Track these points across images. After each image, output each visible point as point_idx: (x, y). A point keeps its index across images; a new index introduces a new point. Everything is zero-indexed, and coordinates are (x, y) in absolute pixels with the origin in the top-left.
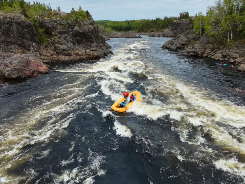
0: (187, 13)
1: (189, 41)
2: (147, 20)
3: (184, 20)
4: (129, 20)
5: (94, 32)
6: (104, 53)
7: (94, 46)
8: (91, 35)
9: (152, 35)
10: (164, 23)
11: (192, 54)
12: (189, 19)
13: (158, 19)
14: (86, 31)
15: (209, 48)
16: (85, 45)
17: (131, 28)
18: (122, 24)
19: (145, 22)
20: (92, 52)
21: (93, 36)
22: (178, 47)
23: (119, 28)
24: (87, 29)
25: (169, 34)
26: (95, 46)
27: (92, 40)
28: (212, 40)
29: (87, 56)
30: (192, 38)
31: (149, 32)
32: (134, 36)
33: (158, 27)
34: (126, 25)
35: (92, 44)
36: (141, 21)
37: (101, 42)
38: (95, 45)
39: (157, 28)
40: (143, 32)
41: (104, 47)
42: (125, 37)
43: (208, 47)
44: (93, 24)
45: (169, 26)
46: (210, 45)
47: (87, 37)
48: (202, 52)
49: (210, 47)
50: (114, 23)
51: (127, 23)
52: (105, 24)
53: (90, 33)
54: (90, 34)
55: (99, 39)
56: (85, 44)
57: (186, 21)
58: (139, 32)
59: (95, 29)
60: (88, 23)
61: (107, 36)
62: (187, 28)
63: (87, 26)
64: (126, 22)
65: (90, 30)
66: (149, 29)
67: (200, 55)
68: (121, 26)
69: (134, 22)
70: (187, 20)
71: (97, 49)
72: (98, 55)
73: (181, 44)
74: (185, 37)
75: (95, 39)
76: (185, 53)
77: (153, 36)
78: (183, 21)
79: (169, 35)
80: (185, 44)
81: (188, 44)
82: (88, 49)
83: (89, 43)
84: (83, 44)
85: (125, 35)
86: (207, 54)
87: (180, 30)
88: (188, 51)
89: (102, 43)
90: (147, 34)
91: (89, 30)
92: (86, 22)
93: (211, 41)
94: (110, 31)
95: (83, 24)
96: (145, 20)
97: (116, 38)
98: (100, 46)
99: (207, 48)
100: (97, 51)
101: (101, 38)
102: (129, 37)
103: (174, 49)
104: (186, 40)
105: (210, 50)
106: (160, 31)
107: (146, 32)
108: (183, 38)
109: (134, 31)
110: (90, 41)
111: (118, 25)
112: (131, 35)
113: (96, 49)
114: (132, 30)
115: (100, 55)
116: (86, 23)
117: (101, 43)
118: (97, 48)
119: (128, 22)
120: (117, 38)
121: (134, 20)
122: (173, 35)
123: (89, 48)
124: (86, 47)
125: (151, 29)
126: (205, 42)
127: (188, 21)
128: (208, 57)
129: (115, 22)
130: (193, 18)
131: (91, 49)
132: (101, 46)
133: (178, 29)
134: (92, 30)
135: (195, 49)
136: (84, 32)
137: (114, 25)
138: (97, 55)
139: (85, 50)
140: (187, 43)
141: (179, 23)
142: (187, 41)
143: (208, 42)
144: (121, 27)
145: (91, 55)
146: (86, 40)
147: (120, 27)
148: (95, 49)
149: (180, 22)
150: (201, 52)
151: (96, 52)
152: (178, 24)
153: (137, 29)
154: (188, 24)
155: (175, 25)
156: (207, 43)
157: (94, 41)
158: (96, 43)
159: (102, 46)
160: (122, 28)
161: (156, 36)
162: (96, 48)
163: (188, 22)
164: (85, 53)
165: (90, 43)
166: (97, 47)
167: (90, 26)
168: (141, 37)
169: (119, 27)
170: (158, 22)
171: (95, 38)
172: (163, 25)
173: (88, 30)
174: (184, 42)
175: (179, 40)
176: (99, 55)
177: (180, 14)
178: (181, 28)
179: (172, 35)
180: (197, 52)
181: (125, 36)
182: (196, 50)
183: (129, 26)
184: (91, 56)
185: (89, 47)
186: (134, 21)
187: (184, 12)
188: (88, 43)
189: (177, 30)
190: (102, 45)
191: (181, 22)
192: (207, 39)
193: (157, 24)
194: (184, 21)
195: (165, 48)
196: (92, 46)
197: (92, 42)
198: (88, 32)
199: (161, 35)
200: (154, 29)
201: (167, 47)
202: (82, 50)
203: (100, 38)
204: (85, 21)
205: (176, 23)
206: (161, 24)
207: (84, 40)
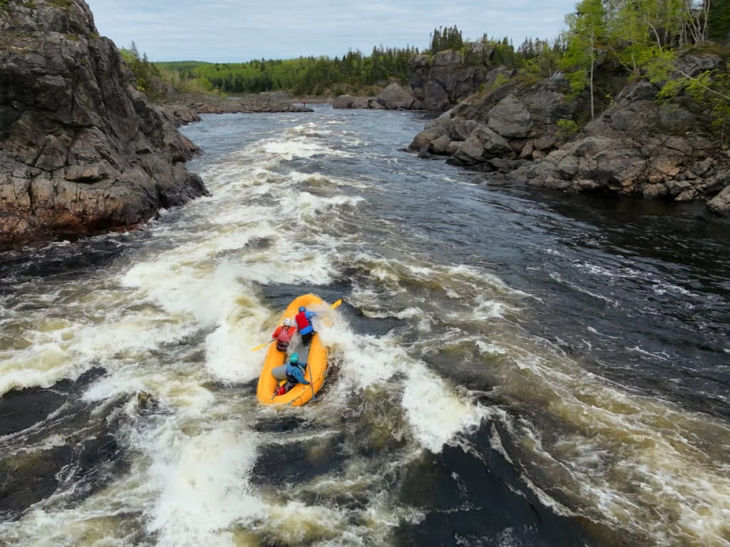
0: (455, 29)
1: (535, 121)
2: (319, 59)
3: (448, 54)
4: (263, 60)
5: (88, 72)
6: (158, 188)
7: (90, 153)
8: (69, 92)
9: (345, 104)
10: (375, 67)
11: (587, 182)
12: (463, 49)
13: (352, 57)
14: (30, 65)
15: (669, 156)
16: (33, 150)
17: (272, 83)
18: (243, 72)
19: (313, 66)
20: (71, 190)
21: (84, 98)
22: (494, 148)
23: (233, 82)
24: (35, 52)
25: (399, 99)
26: (99, 156)
27: (78, 120)
28: (676, 117)
29: (41, 218)
30: (549, 107)
31: (328, 94)
32: (286, 108)
33: (357, 78)
34: (255, 74)
35: (78, 144)
36: (301, 64)
37: (141, 129)
38: (98, 149)
39: (352, 84)
40: (312, 96)
41: (156, 158)
42: (257, 112)
43: (666, 149)
44: (82, 32)
45: (390, 75)
46: (672, 138)
47: (43, 99)
48: (636, 172)
49: (671, 152)
50: (218, 70)
51: (259, 69)
52: (190, 73)
53: (61, 78)
54: (58, 84)
55: (125, 114)
56: (31, 144)
57: (453, 58)
58: (298, 94)
59: (97, 60)
60: (45, 17)
61: (193, 106)
62: (460, 79)
63: (38, 34)
64: (255, 64)
65: (57, 59)
66: (328, 86)
67: (628, 186)
68: (240, 76)
69: (279, 66)
70: (458, 53)
71: (110, 170)
72: (113, 205)
73: (503, 136)
74: (521, 106)
75: (100, 113)
76: (550, 179)
77: (350, 106)
78: (445, 58)
79: (402, 103)
80: (524, 136)
81: (533, 133)
82: (51, 172)
83: (57, 136)
84: (17, 143)
85: (254, 102)
86: (663, 181)
87: (437, 85)
88: (566, 171)
89: (147, 135)
90: (322, 101)
91: (48, 58)
92: (31, 14)
93: (674, 120)
94: (202, 90)
95: (7, 26)
96: (312, 59)
97: (222, 112)
98: (134, 152)
99: (658, 155)
100: (111, 181)
101: (138, 111)
102: (269, 111)
103: (473, 158)
104: (528, 117)
105: (675, 163)
106: (363, 91)
107: (318, 94)
108: (511, 111)
109: (281, 92)
110: (65, 127)
111: (231, 75)
112: (275, 105)
113: (101, 168)
114: (276, 89)
115: (126, 206)
116: (28, 21)
117: (141, 134)
118: (112, 163)
119: (261, 65)
120: (226, 112)
121: (279, 59)
122: (413, 102)
123: (60, 168)
124: (39, 162)
125: (336, 87)
126: (642, 124)
127: (460, 56)
128: (679, 199)
129: (220, 67)
130: (475, 46)
131: (75, 171)
132: (138, 153)
133: (431, 82)
134: (67, 61)
135: (598, 159)
136: (10, 69)
137: (216, 75)
138: (101, 208)
139: (32, 177)
140: (528, 133)
141: (431, 63)
142: (528, 122)
143: (658, 128)
144: (239, 81)
145: (64, 209)
146: (35, 119)
147: (236, 79)
148: (94, 171)
149: (434, 61)
150: (631, 174)
151: (100, 189)
152: (428, 66)
153: (290, 86)
154: (460, 68)
155: (419, 71)
156: (652, 133)
157: (91, 126)
158: (103, 137)
159: (146, 151)
160: (244, 83)
161: (360, 106)
162: (103, 163)
163: (461, 62)
164: (26, 201)
165: (64, 136)
166: (109, 159)
167: (56, 36)
168: (312, 111)
169: (233, 80)
170: (355, 63)
171: (97, 108)
172: (372, 73)
173: (40, 60)
174: (516, 125)
175: (495, 118)
176: (115, 211)
177: (433, 34)
178: (437, 81)
179: (410, 103)
180: (611, 174)
181: (256, 109)
182: (603, 166)
183: (265, 76)
184: (67, 217)
185: (60, 161)
186: (279, 62)
187: (446, 29)
188: (51, 137)
189: (426, 88)
190: (143, 143)
191: (439, 61)
192: (652, 114)
193: (353, 72)
194: (449, 57)
195: (424, 150)
196: (77, 157)
197: (77, 130)
198: (42, 75)
199: (375, 104)
200: (344, 87)
201: (436, 146)
202: (10, 182)
203: (130, 108)
204: (22, 9)
205: (423, 63)
206: (364, 69)
207: (24, 121)
